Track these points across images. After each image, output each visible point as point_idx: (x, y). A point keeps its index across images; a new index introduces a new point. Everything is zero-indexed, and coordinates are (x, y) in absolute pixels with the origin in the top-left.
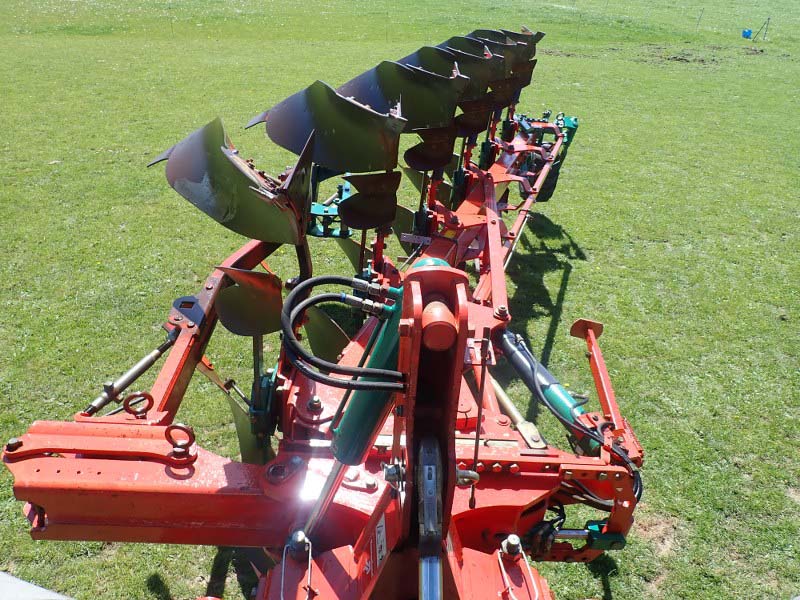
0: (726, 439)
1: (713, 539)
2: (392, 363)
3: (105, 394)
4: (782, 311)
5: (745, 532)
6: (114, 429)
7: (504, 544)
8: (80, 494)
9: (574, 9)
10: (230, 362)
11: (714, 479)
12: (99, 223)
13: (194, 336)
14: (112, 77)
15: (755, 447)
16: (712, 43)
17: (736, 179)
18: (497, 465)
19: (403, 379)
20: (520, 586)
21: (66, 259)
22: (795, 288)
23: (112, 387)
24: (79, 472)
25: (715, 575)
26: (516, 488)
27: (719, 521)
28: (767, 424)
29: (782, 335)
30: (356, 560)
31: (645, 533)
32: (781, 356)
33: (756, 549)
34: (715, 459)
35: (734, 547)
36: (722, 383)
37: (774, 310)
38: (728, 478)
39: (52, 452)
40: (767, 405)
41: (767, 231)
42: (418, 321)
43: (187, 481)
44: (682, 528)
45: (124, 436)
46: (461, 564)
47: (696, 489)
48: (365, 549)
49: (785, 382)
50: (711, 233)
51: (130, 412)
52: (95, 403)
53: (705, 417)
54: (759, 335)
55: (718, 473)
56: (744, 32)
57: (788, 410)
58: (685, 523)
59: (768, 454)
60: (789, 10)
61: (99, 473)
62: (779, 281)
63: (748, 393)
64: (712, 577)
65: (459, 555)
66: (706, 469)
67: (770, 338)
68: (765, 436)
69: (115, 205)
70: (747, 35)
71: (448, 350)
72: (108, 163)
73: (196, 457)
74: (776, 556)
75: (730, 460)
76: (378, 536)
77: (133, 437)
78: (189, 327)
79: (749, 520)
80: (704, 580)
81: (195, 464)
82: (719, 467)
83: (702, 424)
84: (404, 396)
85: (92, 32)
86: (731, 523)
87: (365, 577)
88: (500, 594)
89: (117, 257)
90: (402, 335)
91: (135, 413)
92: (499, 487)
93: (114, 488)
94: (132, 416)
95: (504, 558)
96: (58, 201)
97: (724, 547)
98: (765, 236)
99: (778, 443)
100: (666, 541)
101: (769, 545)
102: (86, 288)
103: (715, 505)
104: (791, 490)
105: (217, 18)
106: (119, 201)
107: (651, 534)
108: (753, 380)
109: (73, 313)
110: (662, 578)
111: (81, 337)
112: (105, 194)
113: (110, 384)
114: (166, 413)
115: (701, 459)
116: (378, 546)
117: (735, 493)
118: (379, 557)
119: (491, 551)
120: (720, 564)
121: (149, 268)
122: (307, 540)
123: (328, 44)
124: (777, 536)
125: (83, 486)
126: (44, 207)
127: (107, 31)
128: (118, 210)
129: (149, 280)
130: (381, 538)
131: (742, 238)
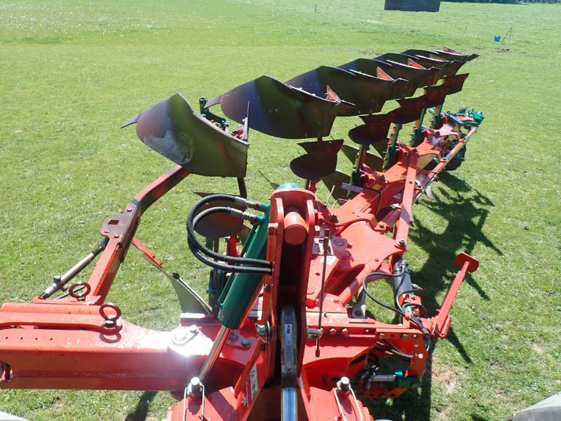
0: (490, 311)
1: (483, 381)
2: (262, 255)
3: (55, 285)
4: (526, 224)
5: (504, 375)
6: (62, 309)
7: (338, 384)
8: (37, 354)
9: (381, 23)
10: (144, 268)
11: (482, 339)
12: (50, 174)
13: (119, 244)
14: (60, 72)
15: (510, 317)
16: (474, 45)
17: (492, 135)
18: (333, 329)
19: (270, 266)
20: (350, 413)
21: (27, 199)
22: (534, 208)
23: (59, 280)
24: (36, 339)
25: (485, 405)
26: (347, 346)
27: (487, 368)
28: (517, 300)
29: (526, 240)
30: (236, 397)
31: (436, 378)
32: (526, 254)
33: (513, 386)
34: (483, 325)
35: (497, 386)
36: (486, 273)
37: (520, 223)
38: (491, 338)
39: (17, 325)
40: (517, 288)
41: (514, 169)
42: (281, 224)
43: (115, 344)
44: (461, 374)
45: (69, 313)
46: (309, 398)
47: (471, 346)
48: (242, 390)
49: (529, 271)
50: (476, 172)
51: (74, 296)
52: (48, 291)
53: (476, 297)
54: (510, 240)
55: (485, 335)
56: (495, 38)
57: (532, 290)
58: (464, 370)
59: (519, 321)
60: (525, 23)
61: (51, 339)
62: (523, 204)
63: (504, 279)
64: (483, 406)
65: (308, 391)
66: (477, 332)
67: (518, 242)
68: (516, 309)
69: (62, 160)
70: (497, 39)
71: (301, 245)
72: (57, 132)
73: (121, 327)
74: (526, 391)
75: (493, 325)
76: (252, 378)
77: (75, 314)
78: (115, 237)
79: (507, 366)
80: (477, 409)
81: (121, 332)
82: (486, 331)
83: (474, 302)
84: (271, 277)
85: (46, 41)
86: (495, 370)
87: (242, 408)
88: (336, 419)
89: (64, 196)
90: (270, 234)
91: (77, 297)
92: (335, 346)
93: (63, 349)
94: (75, 299)
95: (339, 394)
96: (21, 159)
97: (490, 385)
98: (513, 173)
99: (525, 313)
100: (451, 383)
101: (521, 383)
102: (42, 219)
103: (483, 357)
104: (535, 345)
105: (134, 31)
106: (65, 158)
107: (440, 379)
108: (507, 270)
109: (32, 236)
110: (449, 408)
111: (38, 253)
112: (55, 153)
113: (58, 277)
114: (99, 297)
115: (473, 326)
116: (252, 385)
117: (497, 348)
118: (252, 392)
119: (329, 390)
120: (488, 398)
121: (86, 203)
122: (201, 384)
123: (212, 48)
124: (526, 377)
125: (39, 349)
126: (11, 163)
127: (56, 41)
128: (64, 164)
129: (87, 213)
130: (254, 379)
131: (498, 175)
